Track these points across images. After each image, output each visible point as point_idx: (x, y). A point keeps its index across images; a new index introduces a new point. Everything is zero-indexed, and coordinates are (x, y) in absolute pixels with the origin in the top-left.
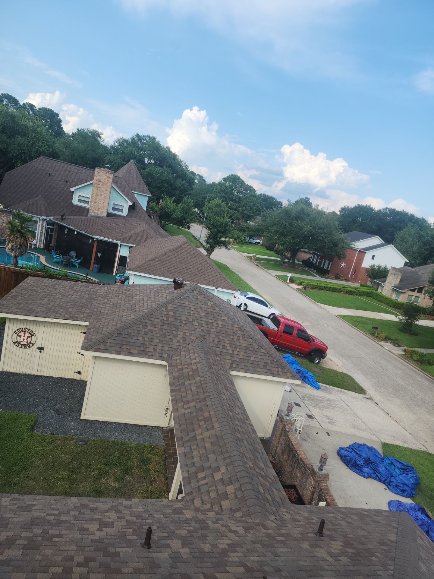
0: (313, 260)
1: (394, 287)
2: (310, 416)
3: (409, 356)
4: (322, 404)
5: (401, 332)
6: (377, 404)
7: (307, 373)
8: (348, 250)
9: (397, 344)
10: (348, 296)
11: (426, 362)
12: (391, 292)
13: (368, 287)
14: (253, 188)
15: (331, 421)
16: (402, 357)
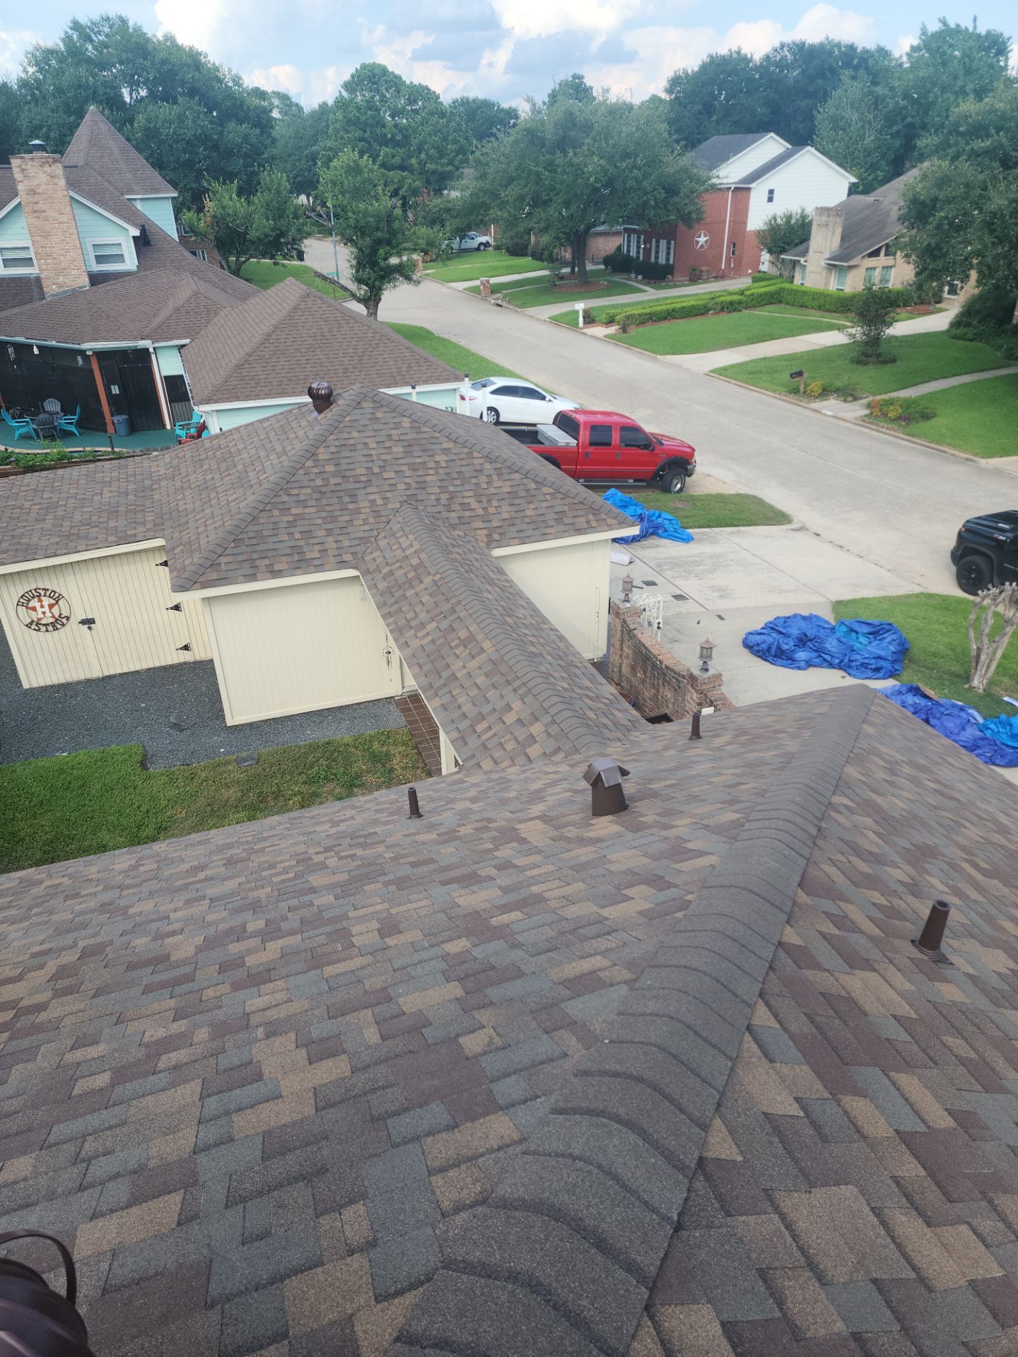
0: (629, 251)
1: (829, 259)
2: (678, 597)
3: (879, 414)
4: (702, 568)
5: (859, 366)
6: (818, 535)
7: (659, 516)
8: (706, 196)
9: (852, 395)
10: (726, 317)
11: (917, 416)
12: (824, 273)
13: (769, 279)
14: (429, 89)
15: (724, 593)
16: (863, 421)
